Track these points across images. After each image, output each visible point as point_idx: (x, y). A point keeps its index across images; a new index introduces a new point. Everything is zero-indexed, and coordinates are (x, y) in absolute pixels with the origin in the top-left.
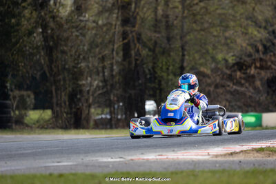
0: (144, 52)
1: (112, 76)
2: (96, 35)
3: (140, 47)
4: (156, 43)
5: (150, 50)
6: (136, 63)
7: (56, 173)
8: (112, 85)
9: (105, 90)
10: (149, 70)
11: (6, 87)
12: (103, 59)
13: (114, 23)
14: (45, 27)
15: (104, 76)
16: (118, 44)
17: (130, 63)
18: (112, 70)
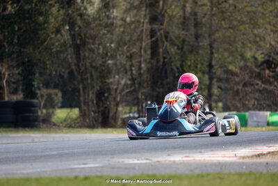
0: (173, 50)
1: (140, 75)
2: (124, 32)
3: (168, 45)
4: (184, 41)
5: (178, 48)
6: (164, 62)
7: (82, 175)
8: (140, 84)
9: (133, 88)
10: (178, 68)
11: (33, 86)
12: (131, 57)
13: (142, 20)
14: (72, 25)
15: (132, 74)
16: (146, 42)
17: (158, 61)
18: (140, 68)
